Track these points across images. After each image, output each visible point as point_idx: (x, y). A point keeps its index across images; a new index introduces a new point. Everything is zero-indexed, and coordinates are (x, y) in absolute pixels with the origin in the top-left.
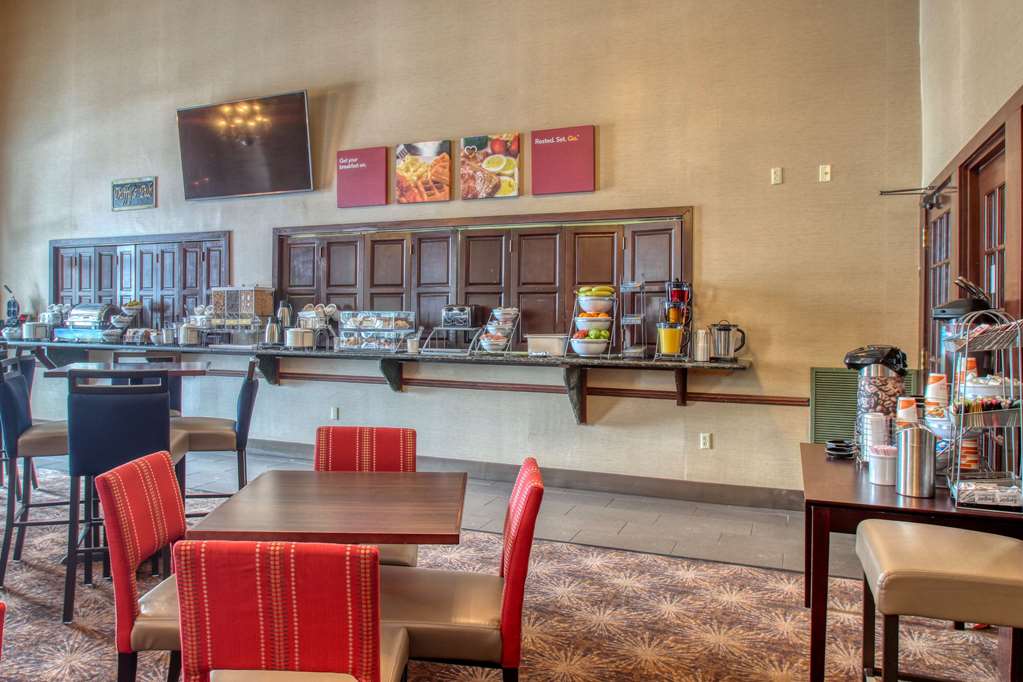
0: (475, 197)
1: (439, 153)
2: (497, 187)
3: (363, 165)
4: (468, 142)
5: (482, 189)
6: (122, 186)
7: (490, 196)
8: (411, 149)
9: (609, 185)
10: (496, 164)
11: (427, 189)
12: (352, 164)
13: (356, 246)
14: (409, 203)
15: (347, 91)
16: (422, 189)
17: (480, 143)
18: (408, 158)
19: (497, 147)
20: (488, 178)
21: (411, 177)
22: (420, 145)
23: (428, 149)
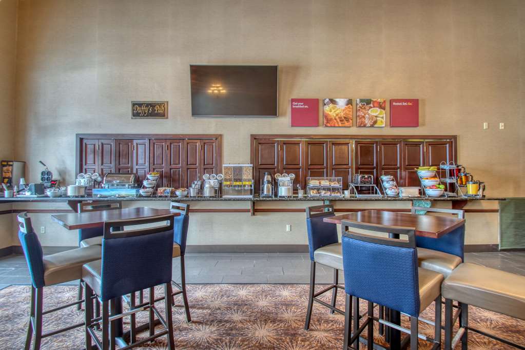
0: (365, 126)
1: (347, 105)
2: (375, 122)
3: (306, 107)
4: (361, 101)
5: (368, 122)
6: (140, 105)
7: (372, 126)
8: (332, 101)
9: (424, 125)
10: (375, 112)
11: (341, 121)
12: (300, 106)
13: (299, 146)
14: (331, 126)
15: (295, 70)
16: (338, 120)
17: (368, 102)
18: (331, 105)
19: (376, 105)
20: (371, 118)
21: (332, 114)
22: (337, 100)
23: (341, 102)
